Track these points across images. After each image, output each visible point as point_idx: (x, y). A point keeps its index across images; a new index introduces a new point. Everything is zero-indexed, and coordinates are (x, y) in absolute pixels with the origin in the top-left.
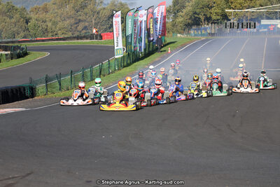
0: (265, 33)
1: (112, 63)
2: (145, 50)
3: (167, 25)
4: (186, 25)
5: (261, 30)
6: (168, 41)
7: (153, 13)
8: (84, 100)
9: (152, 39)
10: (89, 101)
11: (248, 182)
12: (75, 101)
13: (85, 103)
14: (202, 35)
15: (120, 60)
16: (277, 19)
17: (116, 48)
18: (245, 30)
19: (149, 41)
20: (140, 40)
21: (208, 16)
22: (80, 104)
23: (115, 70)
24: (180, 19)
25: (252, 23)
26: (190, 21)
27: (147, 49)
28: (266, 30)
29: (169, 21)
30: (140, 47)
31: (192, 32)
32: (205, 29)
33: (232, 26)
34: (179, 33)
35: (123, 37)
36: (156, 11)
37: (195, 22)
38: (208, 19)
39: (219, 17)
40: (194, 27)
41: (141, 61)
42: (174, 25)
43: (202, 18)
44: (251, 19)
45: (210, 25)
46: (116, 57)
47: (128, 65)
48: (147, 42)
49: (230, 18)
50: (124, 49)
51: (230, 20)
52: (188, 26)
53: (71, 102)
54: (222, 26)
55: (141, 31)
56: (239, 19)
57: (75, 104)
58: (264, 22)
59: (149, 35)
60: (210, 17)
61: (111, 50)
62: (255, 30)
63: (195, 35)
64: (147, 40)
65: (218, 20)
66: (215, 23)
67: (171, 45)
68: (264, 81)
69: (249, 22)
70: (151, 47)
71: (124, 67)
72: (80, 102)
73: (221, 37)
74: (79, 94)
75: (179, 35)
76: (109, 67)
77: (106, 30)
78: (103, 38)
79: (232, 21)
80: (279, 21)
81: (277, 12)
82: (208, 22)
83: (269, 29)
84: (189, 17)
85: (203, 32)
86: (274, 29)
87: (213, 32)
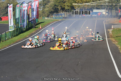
0: (95, 17)
1: (8, 34)
2: (27, 26)
3: (39, 12)
4: (50, 12)
5: (93, 16)
6: (40, 22)
7: (31, 5)
8: (32, 46)
9: (30, 20)
10: (34, 46)
12: (28, 46)
13: (32, 47)
14: (59, 18)
15: (12, 32)
16: (102, 9)
17: (10, 25)
18: (84, 15)
19: (29, 22)
20: (24, 21)
21: (63, 7)
22: (30, 47)
23: (9, 38)
24: (47, 9)
25: (88, 12)
26: (52, 10)
27: (28, 26)
28: (96, 15)
29: (41, 10)
30: (24, 25)
31: (54, 16)
32: (61, 15)
33: (76, 13)
34: (46, 17)
35: (14, 19)
36: (33, 4)
37: (55, 11)
38: (63, 9)
39: (69, 8)
40: (55, 14)
41: (24, 33)
42: (43, 12)
43: (60, 8)
44: (88, 9)
45: (64, 12)
46: (10, 31)
47: (17, 35)
48: (27, 22)
49: (75, 8)
50: (14, 26)
51: (75, 10)
52: (52, 13)
53: (26, 47)
54: (71, 13)
55: (24, 16)
56: (81, 9)
57: (28, 47)
58: (95, 11)
59: (29, 18)
60: (64, 8)
61: (7, 27)
62: (90, 15)
63: (55, 18)
65: (68, 9)
66: (67, 11)
67: (41, 24)
68: (98, 37)
69: (86, 11)
70: (30, 25)
71: (14, 36)
72: (30, 46)
74: (30, 43)
75: (46, 18)
76: (6, 37)
77: (4, 15)
78: (2, 19)
79: (76, 10)
80: (103, 10)
81: (102, 5)
82: (63, 10)
83: (98, 15)
84: (52, 8)
85: (60, 16)
86: (101, 15)
87: (66, 16)
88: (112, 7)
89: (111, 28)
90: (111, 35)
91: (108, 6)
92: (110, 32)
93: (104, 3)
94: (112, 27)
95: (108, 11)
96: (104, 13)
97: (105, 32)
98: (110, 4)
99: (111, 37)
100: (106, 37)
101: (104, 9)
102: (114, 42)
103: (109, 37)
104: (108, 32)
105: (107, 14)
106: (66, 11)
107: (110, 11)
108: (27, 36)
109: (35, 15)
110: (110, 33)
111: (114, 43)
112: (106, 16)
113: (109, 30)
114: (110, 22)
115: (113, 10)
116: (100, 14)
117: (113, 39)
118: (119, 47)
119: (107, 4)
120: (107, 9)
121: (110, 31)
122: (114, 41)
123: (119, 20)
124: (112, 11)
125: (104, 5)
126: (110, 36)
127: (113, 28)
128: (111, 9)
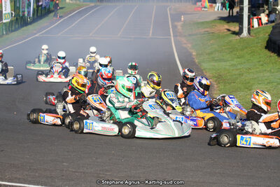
2: (33, 14)
9: (40, 4)
11: (134, 148)
15: (8, 25)
17: (4, 12)
19: (38, 6)
20: (29, 5)
23: (3, 34)
27: (36, 13)
30: (29, 12)
41: (29, 26)
46: (4, 21)
47: (16, 30)
48: (35, 7)
50: (12, 14)
64: (35, 5)
70: (40, 12)
71: (12, 31)
73: (110, 4)
75: (67, 1)
89: (180, 20)
90: (181, 32)
92: (179, 27)
94: (182, 19)
97: (171, 27)
99: (180, 36)
100: (172, 34)
102: (185, 44)
103: (176, 36)
104: (175, 27)
108: (35, 32)
110: (179, 29)
111: (185, 46)
113: (176, 23)
114: (178, 10)
117: (184, 40)
118: (194, 54)
121: (179, 24)
122: (185, 42)
123: (194, 6)
126: (178, 34)
127: (184, 21)
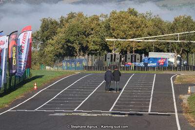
0: (153, 68)
2: (5, 85)
3: (33, 55)
4: (56, 55)
6: (34, 75)
7: (17, 40)
9: (14, 71)
14: (76, 68)
16: (168, 51)
19: (11, 75)
21: (84, 45)
24: (49, 48)
26: (61, 51)
27: (8, 84)
28: (155, 64)
29: (36, 49)
31: (64, 64)
32: (81, 61)
33: (113, 59)
34: (49, 65)
36: (21, 37)
38: (84, 49)
39: (97, 47)
40: (67, 59)
42: (42, 55)
43: (77, 47)
44: (137, 51)
45: (86, 56)
49: (111, 48)
51: (110, 51)
52: (59, 57)
56: (122, 51)
58: (152, 55)
60: (87, 47)
63: (68, 68)
64: (8, 73)
65: (96, 50)
66: (92, 54)
67: (37, 80)
69: (134, 54)
70: (13, 81)
75: (48, 68)
79: (113, 52)
80: (170, 54)
81: (168, 43)
82: (84, 52)
83: (159, 64)
84: (61, 46)
85: (78, 65)
86: (165, 63)
87: (90, 65)
88: (190, 48)
89: (186, 93)
90: (187, 108)
91: (180, 45)
92: (185, 101)
93: (172, 39)
94: (189, 91)
95: (181, 55)
96: (172, 60)
97: (174, 100)
98: (185, 42)
99: (186, 113)
100: (176, 111)
101: (172, 51)
102: (193, 122)
103: (182, 112)
104: (179, 102)
105: (178, 62)
106: (90, 53)
107: (185, 56)
108: (7, 106)
109: (23, 60)
110: (185, 104)
111: (191, 124)
112: (176, 66)
113: (182, 96)
114: (184, 80)
115: (192, 53)
116: (162, 61)
117: (190, 117)
119: (178, 41)
120: (178, 52)
121: (185, 98)
122: (193, 119)
124: (190, 55)
125: (172, 43)
126: (183, 110)
127: (191, 93)
128: (188, 52)
